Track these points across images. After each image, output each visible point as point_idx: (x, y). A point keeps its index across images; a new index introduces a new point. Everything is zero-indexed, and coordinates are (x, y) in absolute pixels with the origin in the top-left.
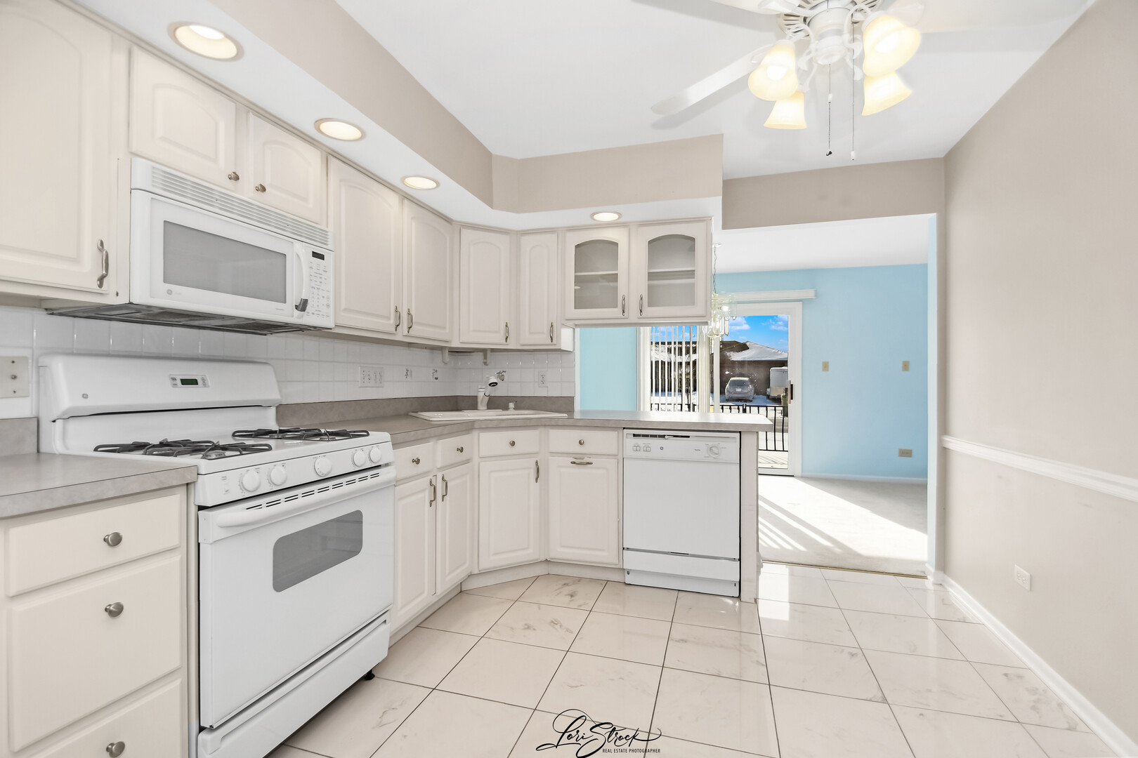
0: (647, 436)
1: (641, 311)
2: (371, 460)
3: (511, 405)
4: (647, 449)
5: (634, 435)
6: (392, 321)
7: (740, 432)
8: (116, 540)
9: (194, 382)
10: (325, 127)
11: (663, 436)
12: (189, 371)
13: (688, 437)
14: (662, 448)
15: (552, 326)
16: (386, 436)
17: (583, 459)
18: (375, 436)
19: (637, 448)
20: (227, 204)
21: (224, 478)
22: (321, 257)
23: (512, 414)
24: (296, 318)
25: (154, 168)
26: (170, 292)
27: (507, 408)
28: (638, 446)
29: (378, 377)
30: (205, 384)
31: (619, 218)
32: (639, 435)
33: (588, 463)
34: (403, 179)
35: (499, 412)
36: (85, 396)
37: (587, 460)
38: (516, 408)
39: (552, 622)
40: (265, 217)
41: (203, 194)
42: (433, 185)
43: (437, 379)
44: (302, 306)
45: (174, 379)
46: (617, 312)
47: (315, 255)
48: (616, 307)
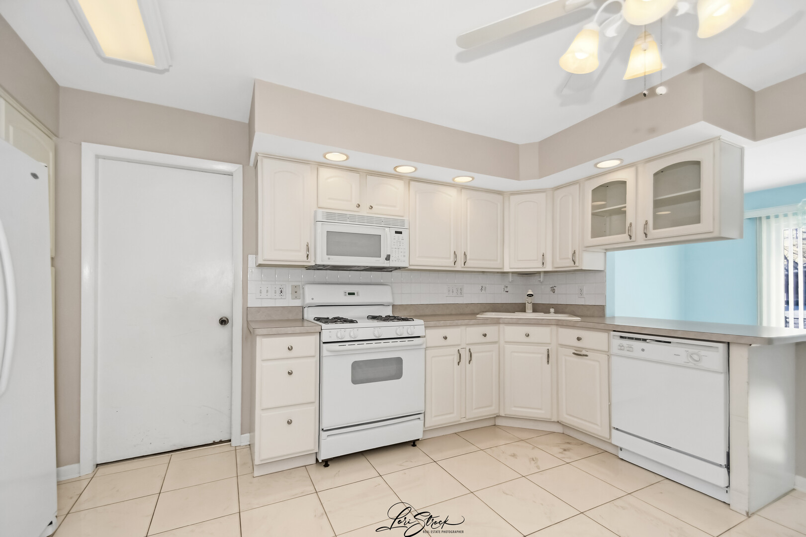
0: (632, 338)
1: (646, 234)
2: (408, 333)
3: (552, 310)
4: (630, 349)
5: (621, 337)
6: (452, 260)
7: (729, 343)
8: (290, 349)
9: (353, 294)
10: (399, 169)
11: (645, 340)
12: (351, 289)
13: (670, 342)
14: (643, 350)
15: (574, 253)
16: (421, 322)
17: (581, 351)
18: (417, 321)
19: (621, 348)
20: (352, 219)
21: (330, 332)
22: (401, 233)
23: (552, 316)
24: (386, 264)
25: (323, 212)
26: (329, 259)
27: (549, 312)
28: (623, 346)
29: (459, 291)
30: (358, 295)
31: (621, 163)
32: (625, 338)
33: (584, 355)
34: (453, 179)
35: (542, 314)
36: (313, 299)
37: (584, 352)
38: (555, 313)
39: (533, 459)
40: (370, 221)
41: (342, 217)
42: (471, 179)
43: (507, 292)
44: (388, 258)
45: (346, 293)
46: (625, 237)
47: (397, 232)
48: (625, 233)
